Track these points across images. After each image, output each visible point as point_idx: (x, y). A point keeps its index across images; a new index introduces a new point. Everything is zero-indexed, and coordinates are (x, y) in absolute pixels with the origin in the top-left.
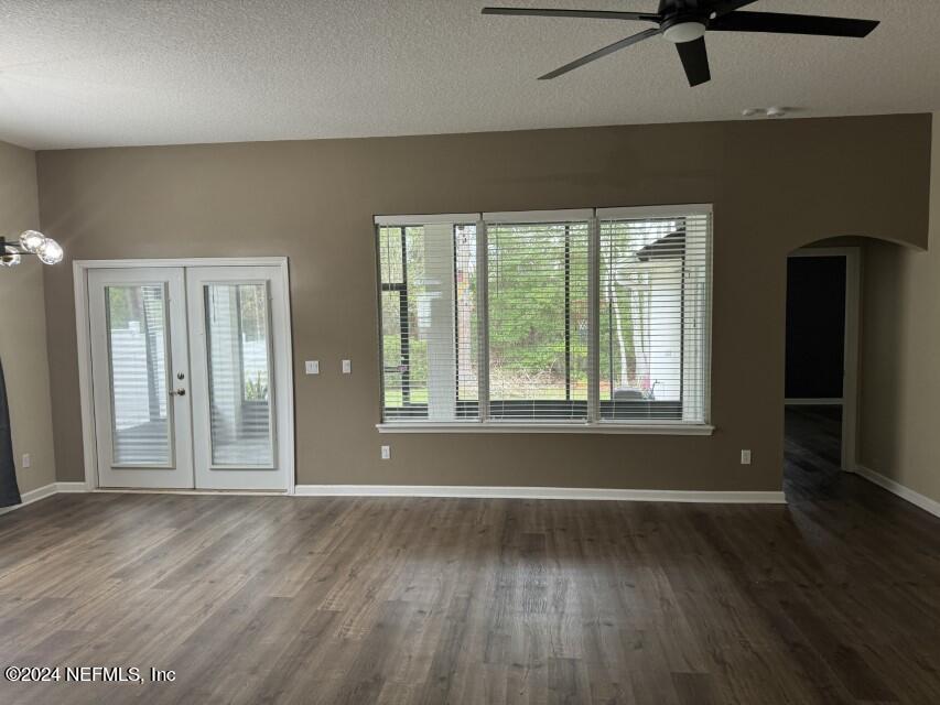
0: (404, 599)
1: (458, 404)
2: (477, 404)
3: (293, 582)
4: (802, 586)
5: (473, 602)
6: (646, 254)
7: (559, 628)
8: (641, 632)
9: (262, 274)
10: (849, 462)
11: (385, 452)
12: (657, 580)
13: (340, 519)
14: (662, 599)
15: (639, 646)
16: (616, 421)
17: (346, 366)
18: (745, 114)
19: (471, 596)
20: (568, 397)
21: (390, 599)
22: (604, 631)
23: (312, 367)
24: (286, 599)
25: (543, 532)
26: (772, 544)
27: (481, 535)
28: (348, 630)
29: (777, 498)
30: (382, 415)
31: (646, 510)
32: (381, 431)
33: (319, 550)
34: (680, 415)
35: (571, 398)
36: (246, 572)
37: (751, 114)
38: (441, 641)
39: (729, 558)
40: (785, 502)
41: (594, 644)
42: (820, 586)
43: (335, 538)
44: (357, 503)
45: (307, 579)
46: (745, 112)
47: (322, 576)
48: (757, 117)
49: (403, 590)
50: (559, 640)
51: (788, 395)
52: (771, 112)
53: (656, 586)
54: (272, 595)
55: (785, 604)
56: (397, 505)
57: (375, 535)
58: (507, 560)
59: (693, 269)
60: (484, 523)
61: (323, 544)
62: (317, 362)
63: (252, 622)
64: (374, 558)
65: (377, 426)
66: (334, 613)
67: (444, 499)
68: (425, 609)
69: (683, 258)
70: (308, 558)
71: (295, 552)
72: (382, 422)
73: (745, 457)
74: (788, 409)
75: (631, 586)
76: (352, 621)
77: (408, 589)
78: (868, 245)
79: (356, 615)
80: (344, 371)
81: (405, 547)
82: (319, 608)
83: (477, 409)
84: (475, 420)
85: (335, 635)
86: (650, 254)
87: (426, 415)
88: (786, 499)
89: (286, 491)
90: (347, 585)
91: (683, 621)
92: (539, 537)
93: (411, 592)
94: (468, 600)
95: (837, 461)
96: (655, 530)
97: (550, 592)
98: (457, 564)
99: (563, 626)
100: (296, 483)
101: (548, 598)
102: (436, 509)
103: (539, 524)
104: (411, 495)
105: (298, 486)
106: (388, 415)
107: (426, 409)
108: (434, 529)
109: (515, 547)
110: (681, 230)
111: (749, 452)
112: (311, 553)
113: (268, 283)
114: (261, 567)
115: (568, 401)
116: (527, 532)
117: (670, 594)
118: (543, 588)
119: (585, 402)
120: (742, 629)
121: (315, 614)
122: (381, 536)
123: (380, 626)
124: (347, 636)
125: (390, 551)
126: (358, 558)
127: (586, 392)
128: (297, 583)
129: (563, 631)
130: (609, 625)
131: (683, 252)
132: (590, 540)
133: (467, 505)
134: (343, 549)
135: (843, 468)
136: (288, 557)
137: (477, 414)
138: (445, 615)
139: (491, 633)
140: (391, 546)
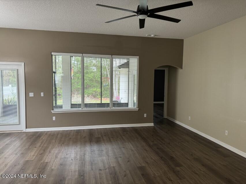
0: (66, 157)
1: (71, 105)
2: (81, 104)
3: (32, 155)
4: (160, 144)
5: (85, 156)
6: (120, 67)
7: (109, 159)
8: (128, 158)
9: (16, 67)
10: (165, 116)
11: (54, 118)
12: (130, 146)
13: (42, 137)
14: (131, 150)
15: (128, 161)
16: (117, 108)
17: (42, 94)
18: (146, 35)
19: (84, 154)
20: (101, 102)
21: (62, 157)
22: (119, 159)
23: (31, 95)
24: (31, 160)
25: (100, 137)
26: (153, 135)
27: (84, 139)
28: (52, 166)
29: (152, 124)
30: (53, 108)
31: (124, 129)
32: (53, 113)
33: (38, 146)
34: (128, 106)
35: (102, 103)
36: (16, 154)
37: (148, 36)
38: (79, 166)
39: (144, 139)
40: (153, 125)
41: (118, 162)
42: (164, 144)
43: (42, 143)
44: (46, 133)
45: (36, 154)
46: (147, 35)
47: (41, 153)
48: (149, 36)
49: (65, 155)
50: (109, 162)
51: (154, 101)
52: (152, 36)
53: (129, 147)
54: (26, 160)
55: (158, 148)
56: (58, 133)
57: (54, 141)
58: (92, 144)
59: (131, 71)
60: (84, 136)
61: (38, 145)
62: (33, 93)
63: (22, 168)
64: (55, 147)
65: (52, 111)
66: (47, 163)
67: (71, 130)
68: (73, 159)
69: (129, 69)
70: (35, 148)
71: (30, 147)
72: (53, 110)
73: (145, 115)
74: (154, 104)
75: (124, 147)
76: (53, 164)
77: (67, 154)
78: (170, 67)
79: (53, 162)
80: (42, 96)
81: (63, 143)
82: (42, 162)
83: (81, 106)
84: (80, 109)
85: (49, 168)
86: (121, 67)
87: (62, 108)
88: (154, 125)
89: (23, 130)
90: (49, 155)
91: (137, 155)
92: (99, 138)
93: (68, 155)
94: (84, 155)
95: (163, 116)
96: (127, 134)
97: (105, 151)
98: (79, 147)
99: (110, 159)
100: (26, 128)
101: (104, 152)
102: (70, 133)
103: (98, 135)
104: (62, 130)
105: (27, 129)
106: (55, 108)
107: (62, 106)
108: (70, 138)
109: (93, 141)
110: (128, 62)
111: (146, 114)
112: (35, 147)
113: (18, 70)
114: (21, 152)
115: (101, 103)
116: (96, 137)
117: (133, 149)
118: (103, 150)
119: (109, 103)
120: (150, 155)
121: (41, 164)
122: (55, 141)
123: (61, 165)
124: (52, 168)
125: (59, 145)
126: (50, 147)
127: (109, 101)
128: (33, 156)
129: (110, 160)
130: (121, 157)
131: (129, 67)
132: (112, 137)
133: (78, 131)
134: (45, 145)
135: (164, 117)
136: (28, 149)
137: (81, 107)
138: (79, 159)
139: (92, 163)
140: (59, 144)
